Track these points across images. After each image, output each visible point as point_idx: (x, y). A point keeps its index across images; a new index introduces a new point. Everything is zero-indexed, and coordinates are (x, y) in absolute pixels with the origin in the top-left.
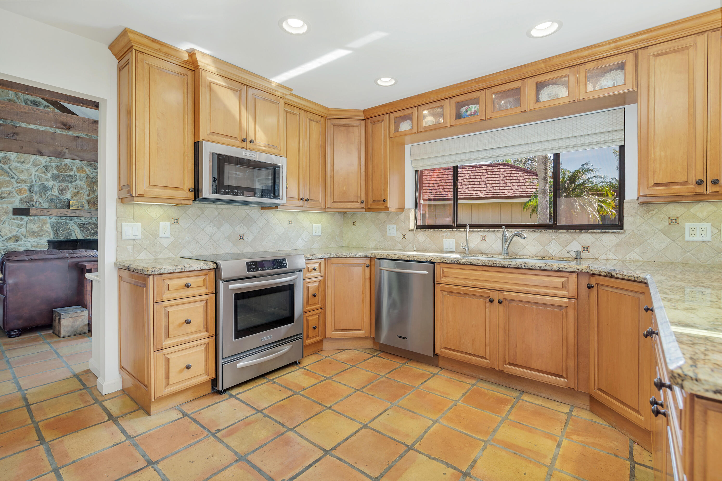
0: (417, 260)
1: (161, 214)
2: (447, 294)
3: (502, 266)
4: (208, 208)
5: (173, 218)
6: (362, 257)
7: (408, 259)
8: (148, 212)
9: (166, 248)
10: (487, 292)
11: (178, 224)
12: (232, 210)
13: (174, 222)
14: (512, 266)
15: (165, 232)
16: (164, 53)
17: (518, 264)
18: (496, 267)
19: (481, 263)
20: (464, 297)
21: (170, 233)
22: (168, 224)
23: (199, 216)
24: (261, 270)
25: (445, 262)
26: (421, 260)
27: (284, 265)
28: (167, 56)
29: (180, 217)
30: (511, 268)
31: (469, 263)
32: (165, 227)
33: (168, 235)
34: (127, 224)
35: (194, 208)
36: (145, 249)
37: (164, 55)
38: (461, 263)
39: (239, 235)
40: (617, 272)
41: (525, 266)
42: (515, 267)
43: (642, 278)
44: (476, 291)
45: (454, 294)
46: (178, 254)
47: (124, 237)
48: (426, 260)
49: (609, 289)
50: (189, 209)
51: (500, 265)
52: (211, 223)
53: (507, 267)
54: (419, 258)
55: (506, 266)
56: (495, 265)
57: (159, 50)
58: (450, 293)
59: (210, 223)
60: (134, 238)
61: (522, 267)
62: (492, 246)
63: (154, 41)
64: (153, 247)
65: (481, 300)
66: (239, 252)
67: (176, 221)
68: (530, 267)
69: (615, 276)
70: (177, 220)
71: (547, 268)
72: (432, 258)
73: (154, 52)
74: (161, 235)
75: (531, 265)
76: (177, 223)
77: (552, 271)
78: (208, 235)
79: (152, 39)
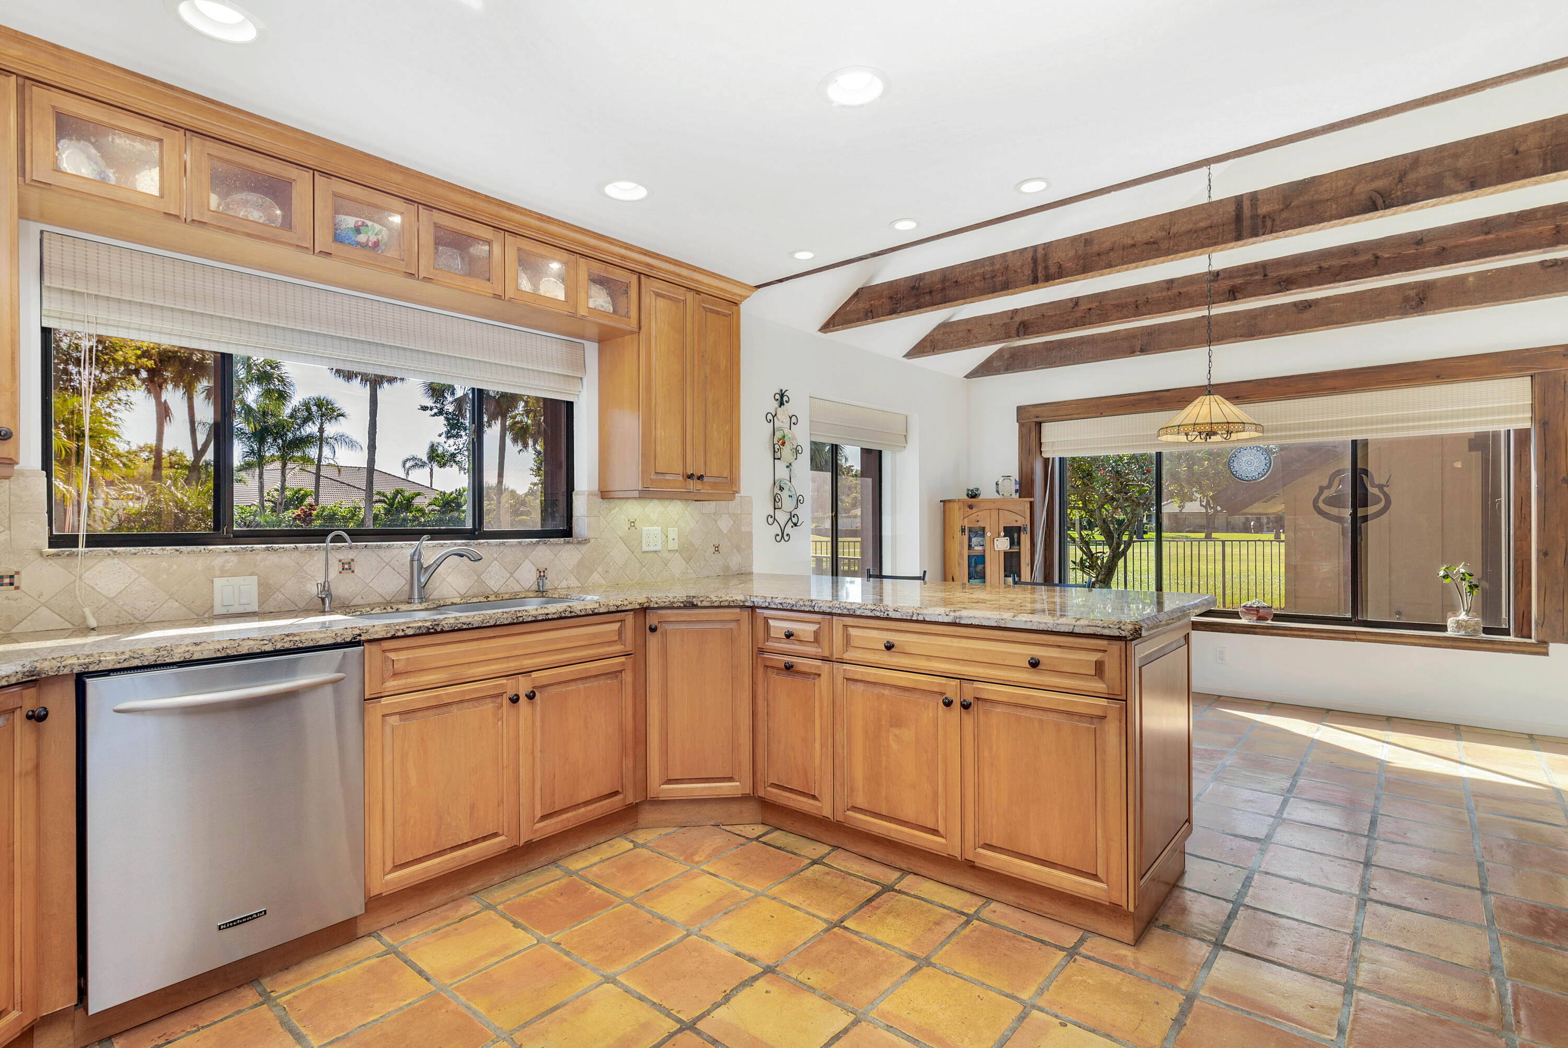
0: (305, 645)
2: (401, 720)
3: (534, 619)
6: (13, 680)
7: (269, 648)
10: (501, 684)
14: (550, 617)
17: (560, 610)
18: (523, 623)
19: (491, 621)
20: (447, 712)
25: (400, 634)
26: (321, 643)
30: (549, 620)
31: (465, 627)
38: (446, 629)
40: (701, 599)
41: (571, 612)
42: (555, 616)
43: (741, 601)
44: (477, 690)
45: (419, 714)
48: (339, 640)
49: (683, 626)
51: (530, 619)
53: (543, 620)
54: (313, 636)
55: (540, 618)
56: (521, 619)
58: (408, 716)
61: (568, 614)
62: (370, 585)
65: (488, 707)
68: (579, 613)
69: (699, 604)
71: (602, 610)
72: (358, 632)
75: (579, 608)
77: (609, 613)
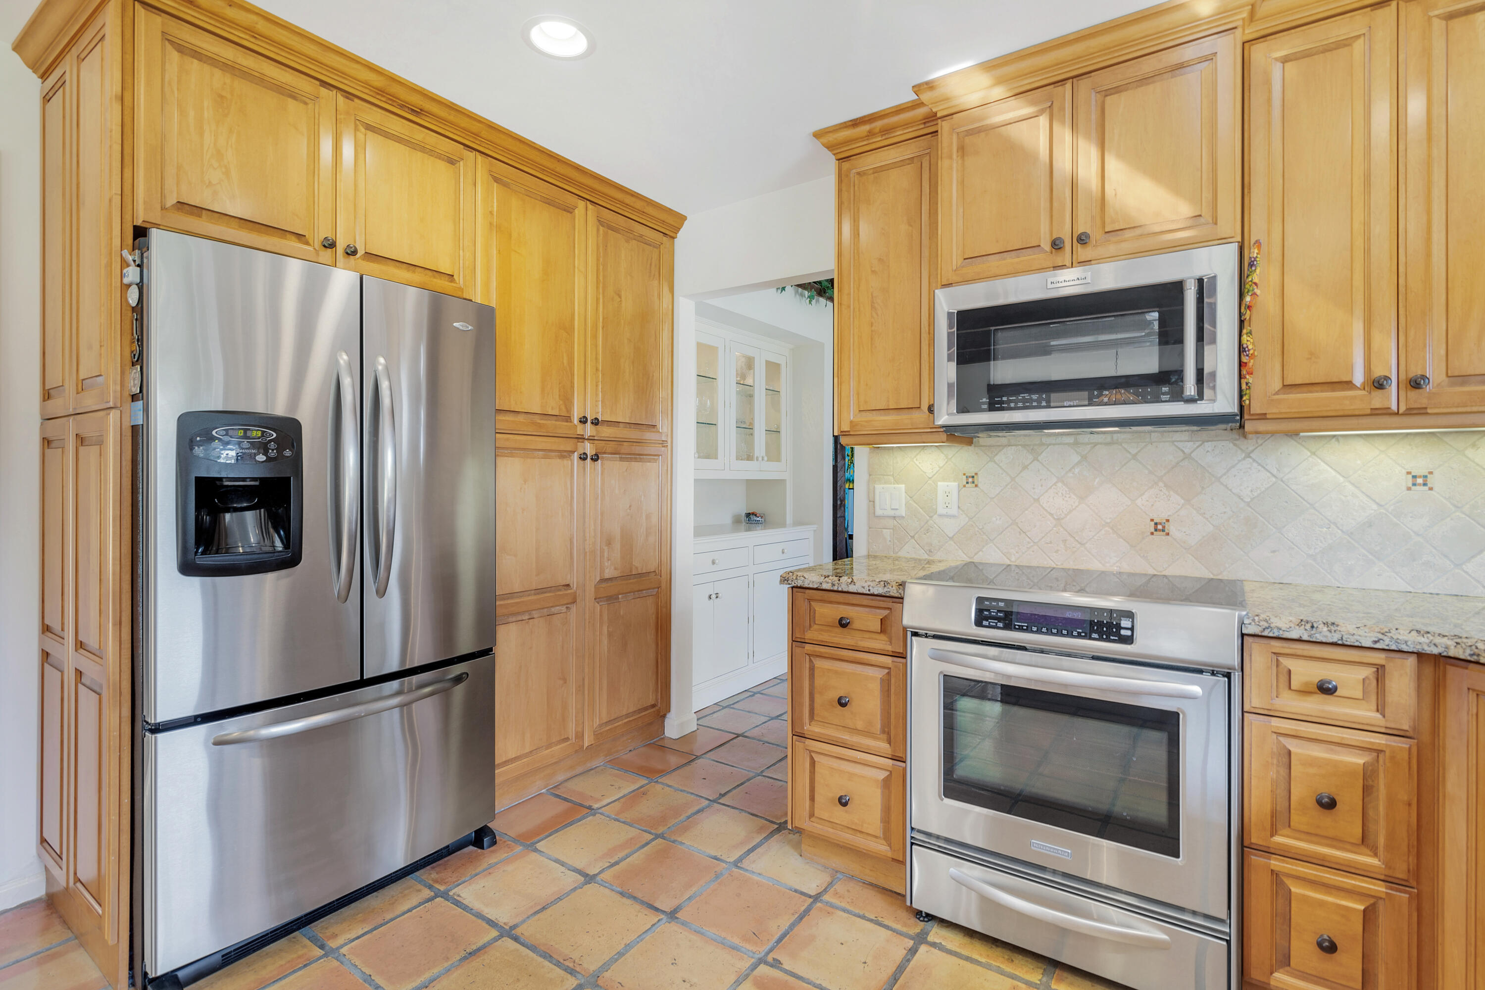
1: (941, 465)
4: (1050, 444)
5: (964, 474)
8: (917, 463)
9: (951, 538)
11: (976, 486)
12: (1124, 445)
13: (967, 483)
15: (947, 505)
16: (880, 132)
21: (959, 507)
22: (953, 485)
23: (1025, 467)
24: (1021, 629)
27: (1123, 632)
28: (887, 136)
29: (980, 470)
32: (947, 494)
33: (954, 511)
34: (882, 486)
35: (1013, 447)
36: (913, 537)
37: (882, 136)
39: (1152, 520)
46: (976, 554)
47: (879, 512)
50: (1000, 451)
52: (1060, 485)
57: (871, 134)
59: (1055, 484)
60: (892, 513)
63: (855, 123)
64: (925, 534)
66: (1151, 572)
67: (970, 480)
70: (973, 477)
73: (865, 143)
74: (941, 510)
76: (974, 485)
78: (1051, 515)
79: (850, 123)
